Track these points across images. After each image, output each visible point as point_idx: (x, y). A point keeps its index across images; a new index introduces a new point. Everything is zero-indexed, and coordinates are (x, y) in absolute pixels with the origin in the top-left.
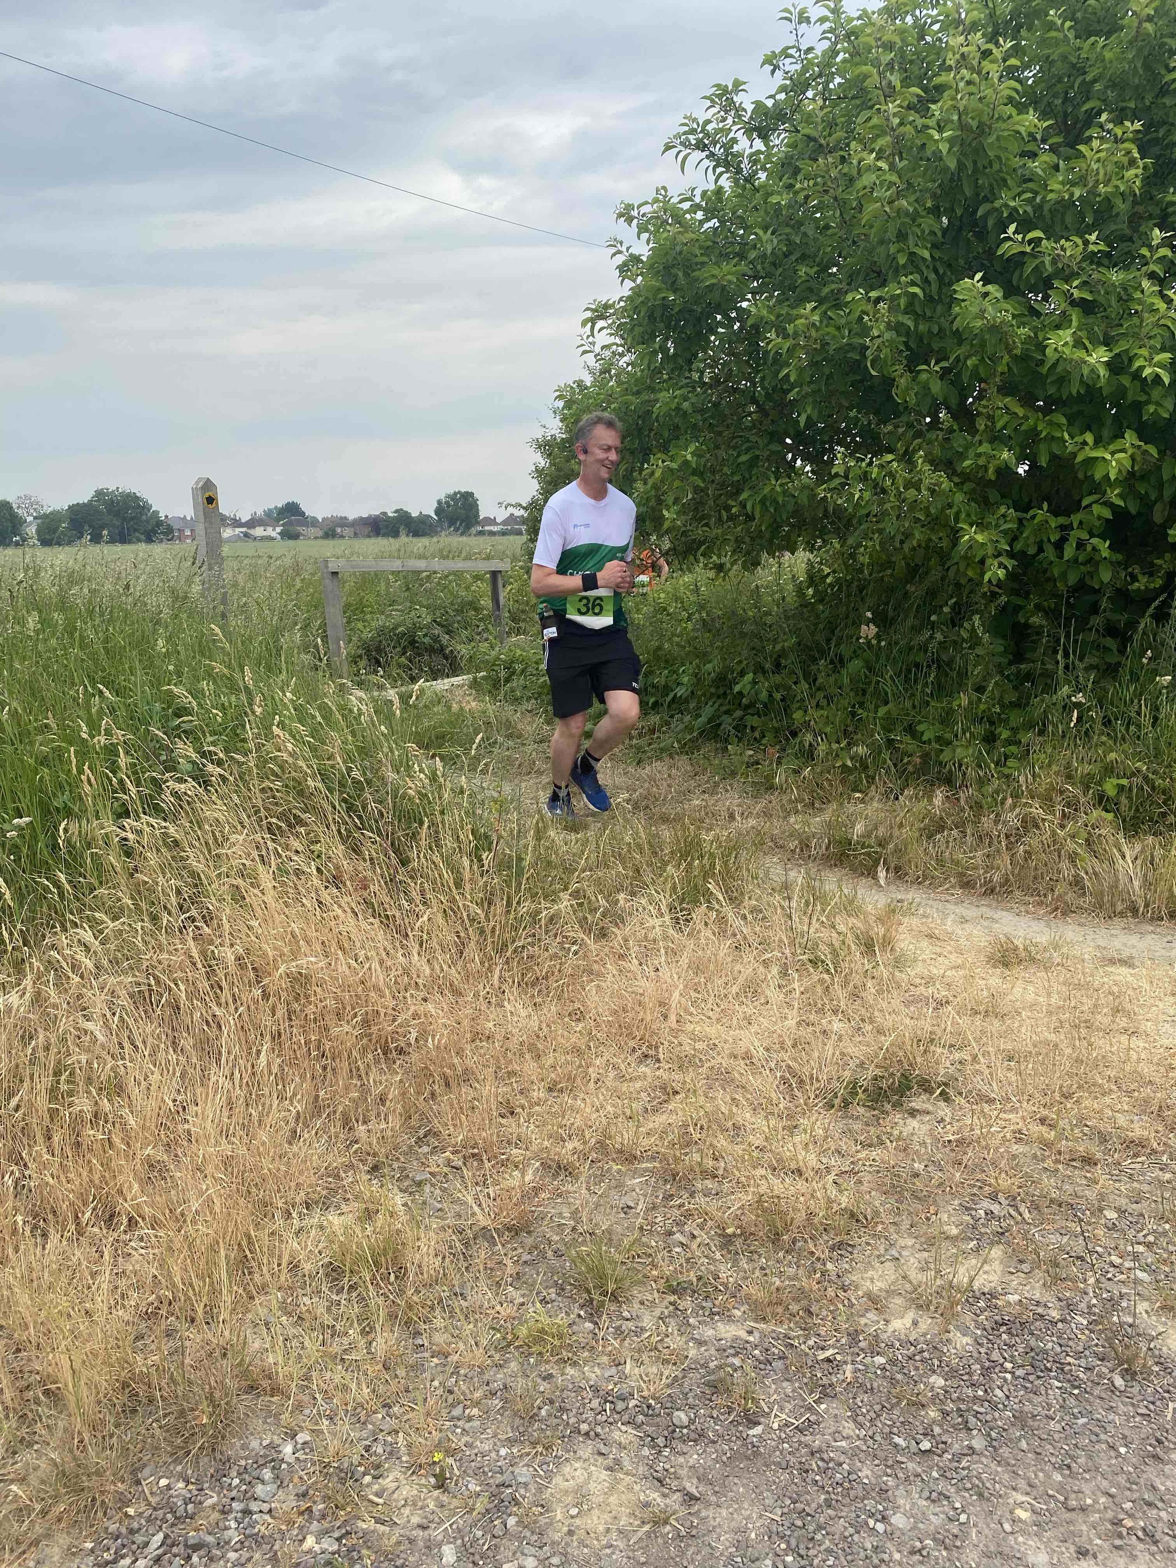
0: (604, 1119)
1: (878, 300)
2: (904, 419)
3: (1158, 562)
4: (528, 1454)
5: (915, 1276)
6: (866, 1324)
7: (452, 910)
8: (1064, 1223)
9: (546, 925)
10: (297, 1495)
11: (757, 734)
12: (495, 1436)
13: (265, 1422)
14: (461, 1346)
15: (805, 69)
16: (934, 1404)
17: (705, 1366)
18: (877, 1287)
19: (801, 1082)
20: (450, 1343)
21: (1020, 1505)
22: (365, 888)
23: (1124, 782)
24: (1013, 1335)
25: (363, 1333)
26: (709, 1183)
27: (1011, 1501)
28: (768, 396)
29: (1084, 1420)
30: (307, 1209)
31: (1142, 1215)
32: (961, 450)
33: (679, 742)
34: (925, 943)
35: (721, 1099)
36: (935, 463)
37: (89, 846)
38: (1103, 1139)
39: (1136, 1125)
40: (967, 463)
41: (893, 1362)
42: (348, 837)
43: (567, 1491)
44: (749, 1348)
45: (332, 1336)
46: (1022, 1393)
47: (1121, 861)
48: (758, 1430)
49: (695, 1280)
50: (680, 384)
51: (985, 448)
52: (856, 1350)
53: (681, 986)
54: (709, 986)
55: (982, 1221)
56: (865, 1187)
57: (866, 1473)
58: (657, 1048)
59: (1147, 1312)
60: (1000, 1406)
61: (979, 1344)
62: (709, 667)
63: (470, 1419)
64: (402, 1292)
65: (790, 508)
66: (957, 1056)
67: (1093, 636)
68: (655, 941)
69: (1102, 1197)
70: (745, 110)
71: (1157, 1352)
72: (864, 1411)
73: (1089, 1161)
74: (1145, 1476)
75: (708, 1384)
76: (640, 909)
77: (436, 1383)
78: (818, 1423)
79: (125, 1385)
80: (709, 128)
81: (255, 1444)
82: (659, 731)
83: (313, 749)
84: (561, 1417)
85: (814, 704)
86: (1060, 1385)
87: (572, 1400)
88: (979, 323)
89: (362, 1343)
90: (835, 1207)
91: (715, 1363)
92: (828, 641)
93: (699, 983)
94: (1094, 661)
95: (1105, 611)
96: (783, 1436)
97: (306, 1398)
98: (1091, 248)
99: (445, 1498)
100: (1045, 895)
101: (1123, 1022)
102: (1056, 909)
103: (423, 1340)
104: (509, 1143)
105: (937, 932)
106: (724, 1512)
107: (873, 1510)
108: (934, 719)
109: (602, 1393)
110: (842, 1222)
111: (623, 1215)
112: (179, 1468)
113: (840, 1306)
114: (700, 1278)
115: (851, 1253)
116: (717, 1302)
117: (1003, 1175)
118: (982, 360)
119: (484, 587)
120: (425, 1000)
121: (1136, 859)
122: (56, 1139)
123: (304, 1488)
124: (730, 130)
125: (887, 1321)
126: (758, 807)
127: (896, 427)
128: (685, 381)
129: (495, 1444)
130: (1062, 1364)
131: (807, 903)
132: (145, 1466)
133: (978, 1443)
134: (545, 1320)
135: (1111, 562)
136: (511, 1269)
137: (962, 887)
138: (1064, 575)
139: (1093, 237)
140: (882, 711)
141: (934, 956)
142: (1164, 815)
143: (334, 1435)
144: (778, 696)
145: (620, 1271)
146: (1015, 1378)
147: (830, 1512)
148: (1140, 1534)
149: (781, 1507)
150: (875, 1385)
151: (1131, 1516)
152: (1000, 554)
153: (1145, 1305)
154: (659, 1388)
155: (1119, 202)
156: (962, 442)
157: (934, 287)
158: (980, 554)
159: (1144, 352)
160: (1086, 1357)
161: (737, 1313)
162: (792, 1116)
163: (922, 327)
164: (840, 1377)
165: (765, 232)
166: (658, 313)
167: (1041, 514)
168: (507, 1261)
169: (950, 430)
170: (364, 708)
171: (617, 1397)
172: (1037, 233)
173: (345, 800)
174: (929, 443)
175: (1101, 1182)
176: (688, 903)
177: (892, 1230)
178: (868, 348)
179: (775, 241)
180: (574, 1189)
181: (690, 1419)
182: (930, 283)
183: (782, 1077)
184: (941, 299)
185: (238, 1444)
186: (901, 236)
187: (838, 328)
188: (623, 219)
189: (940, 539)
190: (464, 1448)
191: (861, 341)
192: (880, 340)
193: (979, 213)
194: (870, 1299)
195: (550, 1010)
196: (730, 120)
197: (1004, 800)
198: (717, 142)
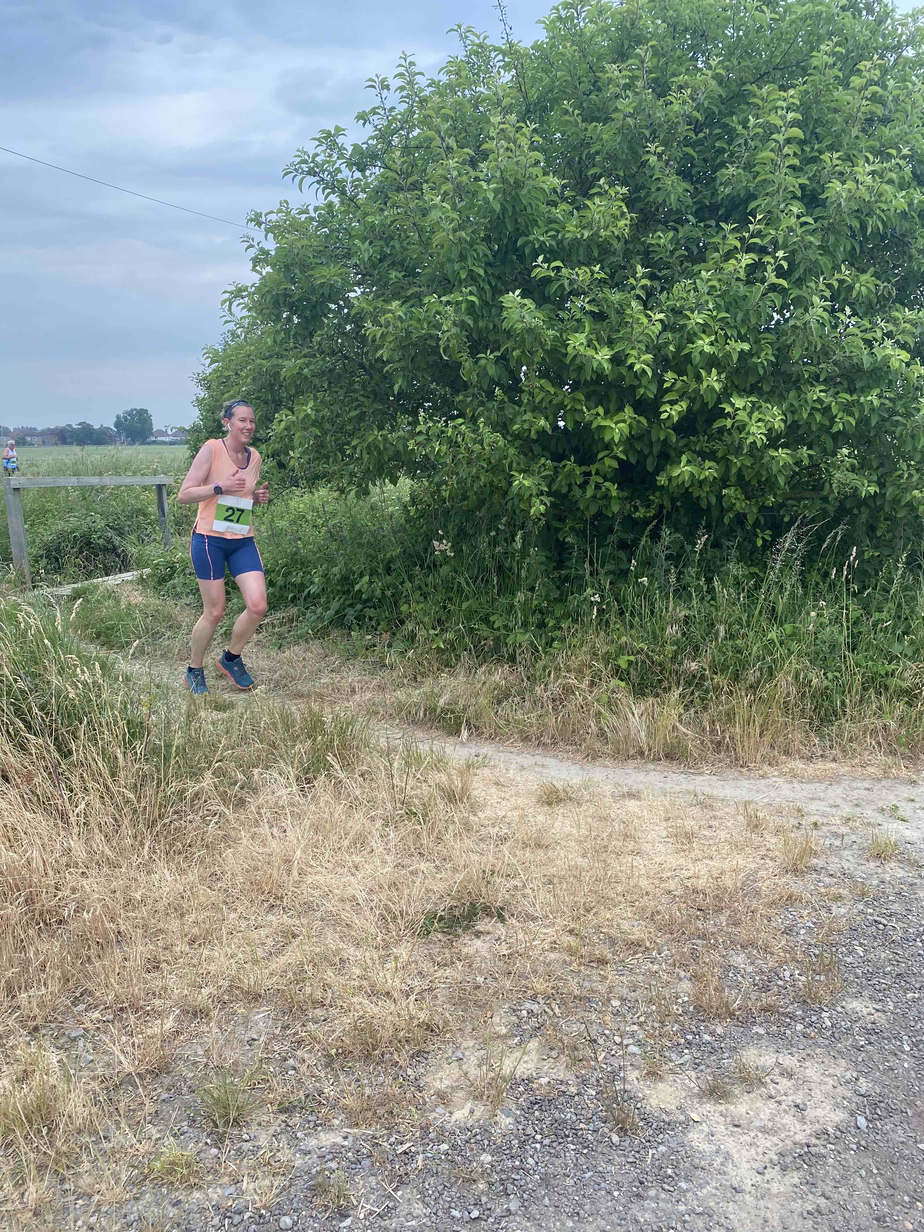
0: (234, 966)
1: (448, 303)
2: (470, 391)
3: (652, 497)
5: (473, 1072)
6: (435, 1118)
8: (582, 1014)
9: (193, 800)
11: (374, 623)
14: (104, 1186)
15: (390, 123)
16: (483, 1178)
17: (308, 1173)
18: (444, 1085)
19: (394, 918)
20: (95, 1184)
22: (32, 780)
23: (632, 658)
24: (543, 1111)
25: (17, 1185)
26: (319, 1012)
29: (591, 1173)
31: (637, 1001)
32: (511, 417)
33: (313, 629)
34: (493, 790)
35: (331, 938)
36: (493, 427)
38: (613, 942)
39: (635, 930)
40: (515, 427)
44: (344, 1152)
46: (547, 1158)
47: (632, 718)
48: (348, 1222)
49: (303, 1098)
50: (302, 354)
51: (528, 416)
52: (427, 1141)
53: (303, 844)
54: (326, 842)
55: (524, 1019)
58: (282, 897)
59: (637, 1079)
60: (531, 1172)
61: (518, 1122)
62: (335, 570)
64: (51, 1144)
67: (610, 550)
68: (283, 806)
69: (611, 989)
70: (345, 149)
71: (642, 1111)
72: (430, 1192)
73: (602, 962)
74: (631, 1212)
75: (309, 1189)
76: (272, 781)
77: (80, 1223)
78: (394, 1208)
80: (318, 159)
82: (297, 620)
85: (416, 599)
86: (574, 1147)
87: (197, 1221)
88: (520, 326)
89: (16, 1196)
90: (416, 1022)
91: (316, 1169)
94: (611, 568)
95: (617, 531)
96: (367, 1223)
98: (596, 276)
100: (580, 745)
101: (631, 845)
102: (588, 755)
103: (69, 1185)
104: (154, 994)
105: (502, 780)
108: (502, 611)
109: (222, 1210)
110: (419, 1033)
111: (248, 1047)
113: (415, 1105)
114: (307, 1096)
115: (426, 1059)
116: (320, 1115)
117: (541, 980)
118: (523, 352)
119: (152, 496)
120: (83, 875)
121: (642, 715)
124: (335, 162)
125: (451, 1113)
126: (374, 682)
127: (465, 397)
128: (306, 350)
130: (576, 1130)
131: (407, 766)
133: (514, 1206)
134: (176, 1152)
135: (620, 499)
136: (149, 1107)
137: (522, 741)
138: (587, 508)
139: (597, 268)
140: (465, 605)
141: (499, 800)
142: (660, 681)
144: (389, 593)
145: (242, 1098)
146: (543, 1146)
150: (440, 1170)
152: (542, 493)
153: (636, 1073)
154: (270, 1198)
155: (615, 242)
156: (511, 411)
157: (489, 295)
158: (528, 493)
159: (634, 353)
160: (594, 1122)
161: (336, 1122)
162: (387, 947)
163: (481, 324)
164: (414, 1166)
165: (363, 243)
166: (281, 301)
167: (570, 464)
168: (147, 1101)
169: (502, 401)
170: (31, 621)
171: (235, 1213)
172: (558, 263)
173: (13, 704)
174: (488, 410)
175: (610, 977)
176: (312, 773)
177: (458, 1035)
178: (440, 339)
179: (371, 251)
180: (208, 1029)
181: (294, 1222)
182: (485, 293)
183: (380, 915)
184: (493, 305)
186: (462, 257)
187: (419, 321)
188: (253, 223)
189: (500, 481)
191: (435, 332)
192: (449, 333)
193: (519, 243)
194: (438, 1095)
195: (194, 874)
196: (335, 156)
197: (550, 673)
198: (325, 170)
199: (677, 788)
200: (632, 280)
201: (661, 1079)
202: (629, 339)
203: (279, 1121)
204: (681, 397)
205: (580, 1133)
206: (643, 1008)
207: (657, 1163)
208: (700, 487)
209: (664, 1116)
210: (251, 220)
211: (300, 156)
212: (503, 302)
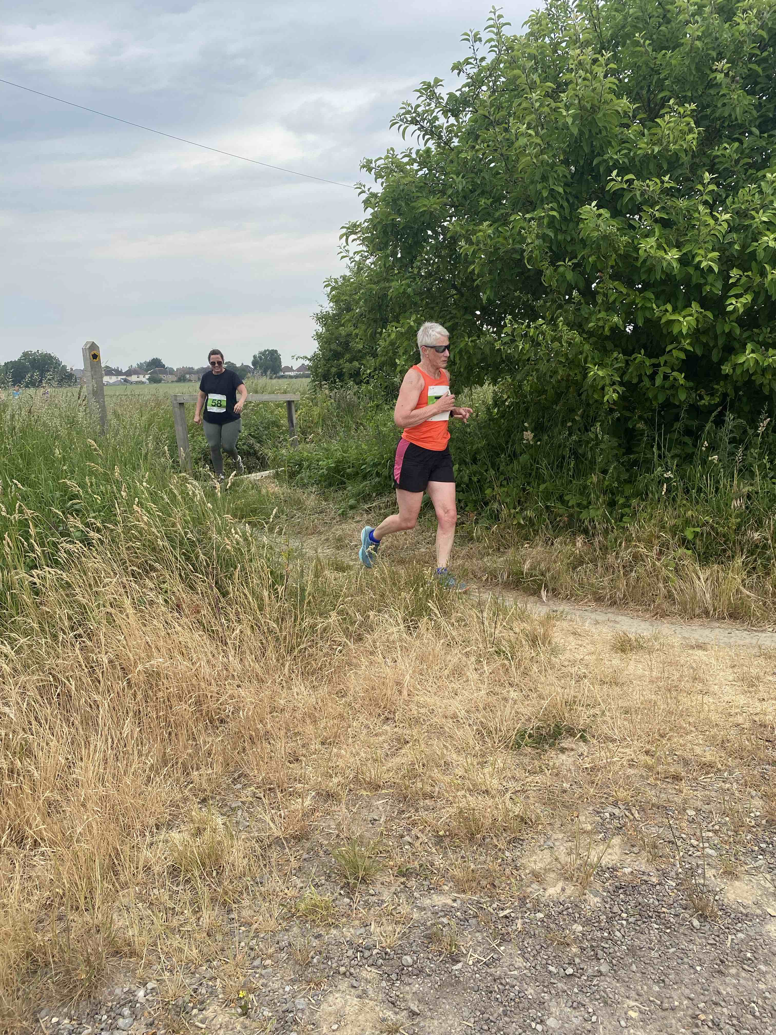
0: (358, 762)
1: (531, 219)
2: (550, 296)
3: (716, 387)
4: (304, 989)
5: (563, 858)
6: (531, 892)
7: (257, 625)
8: (660, 819)
9: (321, 633)
10: (146, 1025)
11: (462, 505)
12: (282, 978)
13: (125, 976)
14: (261, 918)
15: (480, 72)
16: (576, 943)
17: (424, 924)
18: (538, 867)
19: (490, 732)
20: (253, 916)
21: (631, 1008)
22: (198, 612)
23: (698, 530)
24: (627, 895)
25: (194, 912)
26: (428, 802)
27: (625, 1006)
28: (463, 284)
29: (674, 949)
30: (157, 829)
31: (711, 812)
32: (586, 316)
34: (571, 638)
35: (436, 745)
36: (571, 325)
37: (10, 588)
38: (686, 763)
39: (707, 754)
40: (591, 325)
41: (548, 916)
42: (186, 578)
43: (330, 1013)
44: (454, 911)
45: (173, 915)
46: (633, 933)
47: (697, 582)
48: (459, 966)
49: (418, 867)
50: (406, 276)
51: (602, 315)
52: (525, 909)
53: (411, 672)
54: (429, 671)
55: (608, 820)
56: (532, 800)
57: (530, 992)
58: (395, 713)
59: (714, 876)
60: (619, 942)
61: (605, 902)
63: (265, 967)
64: (220, 883)
65: (479, 356)
66: (592, 712)
67: (676, 436)
68: (393, 641)
69: (685, 801)
70: (442, 98)
71: (721, 902)
72: (529, 950)
73: (677, 778)
74: (713, 985)
75: (426, 937)
76: (384, 621)
77: (243, 944)
78: (499, 959)
80: (419, 110)
81: (118, 991)
83: (163, 521)
84: (327, 963)
85: (499, 484)
86: (657, 927)
87: (335, 952)
88: (596, 234)
89: (193, 919)
90: (511, 815)
91: (431, 922)
92: (507, 442)
93: (423, 669)
94: (678, 451)
95: (683, 419)
96: (476, 969)
97: (153, 958)
98: (666, 185)
99: (247, 1022)
100: (649, 605)
101: (700, 686)
102: (657, 613)
103: (234, 915)
104: (295, 779)
105: (579, 631)
106: (436, 1022)
107: (535, 1017)
108: (575, 492)
110: (515, 824)
111: (371, 825)
112: (65, 1010)
113: (513, 880)
114: (421, 866)
115: (522, 845)
116: (432, 881)
117: (621, 789)
118: (599, 258)
119: (283, 412)
120: (239, 686)
121: (707, 579)
123: (151, 1019)
124: (433, 111)
125: (545, 889)
126: (464, 552)
127: (545, 302)
128: (409, 274)
129: (282, 983)
130: (658, 912)
131: (494, 614)
132: (42, 1009)
133: (604, 968)
134: (317, 898)
135: (686, 388)
136: (294, 864)
137: (596, 601)
138: (656, 397)
139: (667, 178)
140: (542, 487)
141: (577, 647)
142: (724, 551)
143: (173, 982)
144: (475, 479)
145: (367, 862)
146: (628, 923)
147: (506, 1019)
148: (710, 1024)
149: (474, 1017)
150: (537, 932)
151: (704, 1012)
152: (614, 384)
153: (713, 871)
154: (393, 940)
155: (683, 155)
156: (588, 311)
157: (567, 211)
158: (601, 383)
159: (702, 252)
160: (675, 908)
161: (446, 888)
162: (483, 756)
163: (560, 237)
164: (514, 928)
165: (458, 177)
166: (389, 230)
167: (640, 357)
168: (292, 859)
169: (579, 303)
170: (197, 492)
171: (365, 948)
172: (631, 176)
173: (184, 554)
174: (566, 311)
175: (685, 791)
176: (416, 616)
177: (548, 829)
178: (524, 251)
179: (464, 183)
180: (338, 809)
181: (414, 961)
182: (564, 209)
183: (477, 730)
184: (571, 220)
185: (107, 992)
186: (544, 178)
187: (505, 239)
188: (365, 169)
189: (576, 374)
190: (261, 987)
191: (520, 246)
192: (532, 245)
193: (594, 163)
194: (534, 875)
195: (324, 690)
196: (433, 105)
197: (621, 543)
198: (425, 119)
199: (742, 643)
200: (700, 187)
201: (737, 878)
202: (696, 241)
203: (398, 883)
204: (746, 291)
205: (662, 915)
206: (717, 818)
207: (737, 947)
208: (763, 375)
209: (742, 909)
210: (363, 167)
211: (404, 108)
212: (581, 214)
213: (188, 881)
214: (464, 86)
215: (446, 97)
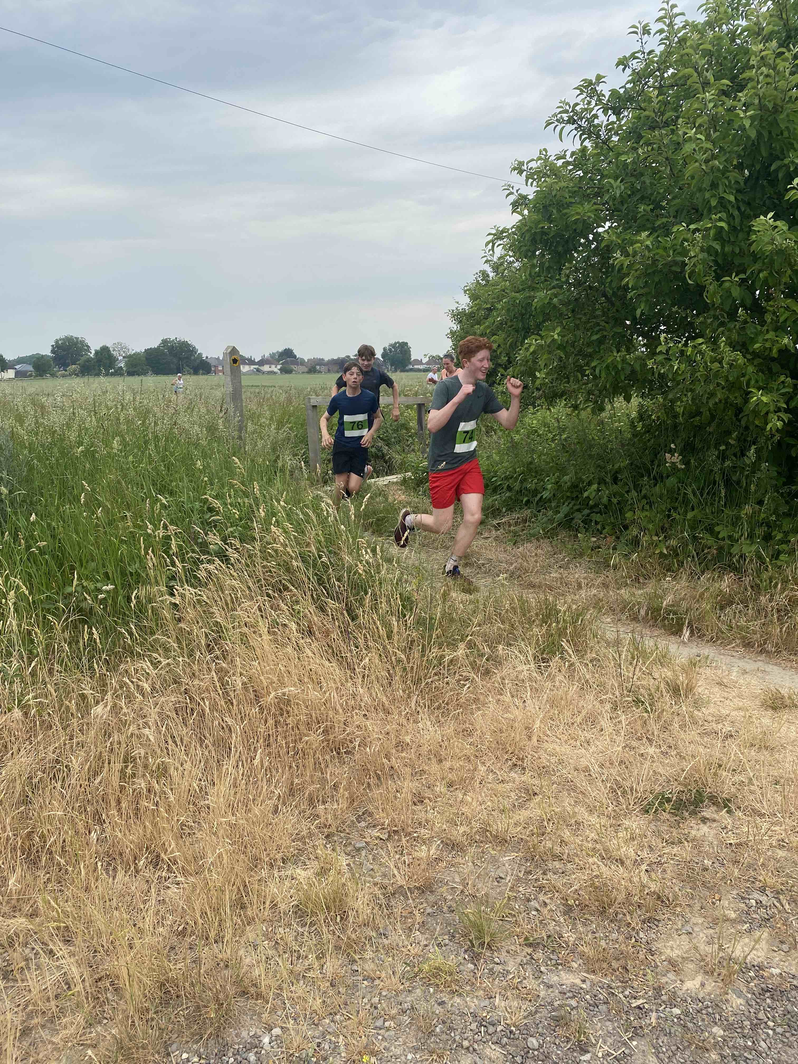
0: (485, 811)
1: (695, 231)
2: (712, 312)
4: (427, 1060)
5: (703, 947)
6: (667, 983)
7: (385, 654)
9: (449, 665)
11: (599, 527)
12: (405, 1043)
13: (251, 1019)
14: (384, 974)
15: (647, 66)
16: (715, 1049)
17: (551, 1004)
18: (675, 954)
19: (624, 793)
20: (376, 971)
22: (328, 635)
24: (774, 1000)
25: (318, 958)
26: (557, 864)
30: (284, 863)
32: (753, 336)
33: (544, 530)
34: (716, 689)
35: (567, 802)
36: (733, 346)
37: (150, 601)
40: (757, 345)
41: (686, 1013)
42: (318, 599)
44: (583, 993)
45: (298, 958)
46: (780, 1046)
48: (587, 1057)
49: (545, 938)
50: (553, 284)
51: (771, 335)
52: (660, 1001)
53: (541, 715)
54: (561, 717)
55: (753, 908)
56: (668, 876)
58: (523, 759)
60: (764, 1055)
61: (749, 1005)
62: (566, 478)
63: (388, 1029)
64: (344, 930)
65: (628, 372)
66: (737, 778)
68: (523, 681)
70: (604, 96)
72: (664, 1049)
75: (553, 1018)
76: (514, 657)
77: (365, 1000)
78: (631, 1056)
79: (163, 985)
80: (578, 108)
81: (244, 1034)
82: (530, 521)
83: (298, 541)
84: (450, 1035)
85: (640, 507)
87: (458, 1022)
88: (770, 248)
89: (316, 965)
90: (647, 891)
91: (558, 1002)
92: (652, 462)
93: (554, 714)
97: (278, 1003)
103: (358, 967)
104: (420, 824)
105: (725, 681)
108: (728, 522)
109: (478, 1019)
110: (651, 902)
111: (496, 883)
112: (195, 1046)
114: (549, 937)
115: (657, 926)
116: (560, 956)
117: (770, 874)
118: (771, 273)
119: (413, 414)
120: (365, 717)
122: (124, 805)
124: (593, 109)
125: (682, 981)
126: (599, 580)
127: (706, 318)
128: (556, 282)
129: (404, 1050)
131: (633, 658)
132: (173, 1043)
134: (440, 959)
136: (419, 918)
137: (744, 646)
140: (690, 515)
141: (723, 700)
143: (297, 1032)
144: (615, 501)
145: (493, 926)
146: (775, 1033)
150: (672, 1031)
152: (778, 410)
154: (519, 1018)
156: (754, 331)
157: (737, 220)
158: (765, 410)
161: (575, 965)
162: (616, 818)
164: (648, 1022)
165: (615, 181)
166: (538, 238)
168: (416, 912)
169: (745, 322)
170: (331, 511)
171: (489, 1023)
173: (316, 575)
174: (729, 330)
176: (547, 654)
177: (687, 910)
178: (687, 264)
179: (623, 187)
180: (463, 861)
181: (540, 1044)
182: (734, 218)
183: (611, 788)
184: (742, 230)
185: (234, 1033)
186: (714, 186)
187: (665, 249)
188: (516, 172)
189: (736, 398)
190: (383, 1051)
191: (681, 259)
192: (696, 259)
193: (773, 168)
194: (669, 962)
195: (450, 728)
196: (593, 103)
197: (776, 584)
198: (583, 118)
210: (515, 169)
211: (561, 107)
212: (753, 226)
213: (312, 924)
214: (628, 82)
215: (607, 94)
